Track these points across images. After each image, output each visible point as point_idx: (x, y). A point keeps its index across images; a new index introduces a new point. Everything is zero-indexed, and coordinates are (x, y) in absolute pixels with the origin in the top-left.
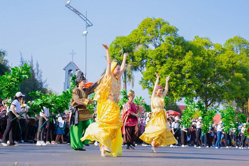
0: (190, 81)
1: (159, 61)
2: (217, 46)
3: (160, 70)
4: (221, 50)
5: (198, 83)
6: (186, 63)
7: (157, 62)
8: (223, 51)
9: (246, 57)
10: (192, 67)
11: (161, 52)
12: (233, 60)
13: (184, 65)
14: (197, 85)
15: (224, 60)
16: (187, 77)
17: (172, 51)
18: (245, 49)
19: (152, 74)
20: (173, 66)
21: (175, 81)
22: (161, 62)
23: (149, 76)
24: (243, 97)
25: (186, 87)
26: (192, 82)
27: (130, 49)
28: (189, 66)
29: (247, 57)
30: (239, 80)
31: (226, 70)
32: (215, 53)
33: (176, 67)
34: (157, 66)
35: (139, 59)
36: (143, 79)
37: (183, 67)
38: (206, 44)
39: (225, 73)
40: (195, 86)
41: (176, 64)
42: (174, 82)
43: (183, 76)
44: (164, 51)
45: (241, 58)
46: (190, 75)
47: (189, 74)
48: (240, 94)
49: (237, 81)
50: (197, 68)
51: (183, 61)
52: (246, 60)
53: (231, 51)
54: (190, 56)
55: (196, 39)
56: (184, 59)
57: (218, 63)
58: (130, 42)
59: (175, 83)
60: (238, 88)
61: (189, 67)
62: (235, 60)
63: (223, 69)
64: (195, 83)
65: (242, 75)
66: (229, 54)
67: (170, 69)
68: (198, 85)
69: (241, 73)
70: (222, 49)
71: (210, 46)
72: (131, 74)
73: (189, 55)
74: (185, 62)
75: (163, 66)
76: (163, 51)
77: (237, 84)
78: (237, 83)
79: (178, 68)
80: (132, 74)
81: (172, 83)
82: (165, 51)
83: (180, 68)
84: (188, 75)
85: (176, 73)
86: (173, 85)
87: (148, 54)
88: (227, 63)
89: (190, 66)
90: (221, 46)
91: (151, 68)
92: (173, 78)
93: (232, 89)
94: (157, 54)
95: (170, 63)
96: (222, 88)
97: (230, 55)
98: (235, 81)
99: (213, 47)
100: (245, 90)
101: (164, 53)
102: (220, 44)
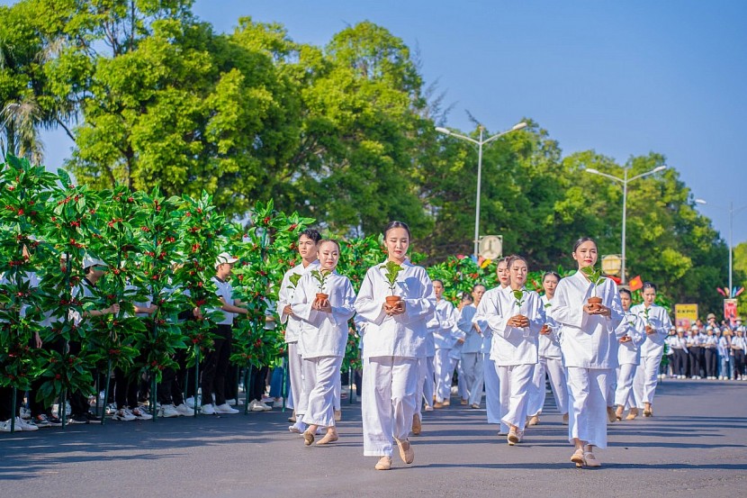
0: (231, 165)
1: (135, 99)
2: (307, 55)
3: (136, 126)
4: (321, 66)
5: (256, 171)
6: (219, 106)
7: (127, 100)
8: (326, 70)
9: (390, 90)
10: (238, 120)
11: (142, 68)
12: (355, 99)
13: (214, 111)
14: (251, 178)
15: (331, 97)
16: (223, 151)
17: (177, 67)
18: (391, 64)
19: (108, 137)
20: (180, 115)
21: (185, 165)
22: (141, 102)
23: (100, 143)
24: (382, 217)
25: (218, 184)
26: (237, 167)
27: (28, 50)
28: (228, 115)
29: (394, 88)
30: (372, 162)
31: (336, 129)
32: (302, 75)
33: (189, 116)
34: (124, 113)
35: (63, 90)
36: (77, 154)
37: (208, 118)
38: (276, 46)
39: (332, 140)
40: (245, 181)
41: (190, 106)
42: (181, 166)
43: (210, 149)
44: (149, 67)
45: (378, 90)
46: (233, 144)
47: (229, 142)
48: (378, 205)
49: (368, 165)
50: (253, 124)
51: (210, 101)
52: (392, 98)
53: (349, 68)
54: (232, 86)
55: (244, 27)
56: (215, 92)
57: (314, 106)
58: (25, 28)
59: (184, 170)
60: (371, 187)
61: (229, 119)
62: (360, 99)
63: (327, 127)
64: (245, 171)
65: (381, 146)
66: (342, 81)
67: (170, 124)
68: (255, 176)
69: (381, 141)
70: (323, 62)
71: (286, 53)
72: (31, 135)
73: (230, 82)
74: (216, 101)
75: (145, 112)
76: (147, 65)
77: (367, 176)
78: (365, 172)
79: (194, 120)
80: (34, 135)
81: (174, 168)
82: (153, 67)
83: (200, 120)
84: (226, 145)
85: (187, 138)
86: (177, 176)
87: (92, 73)
88: (340, 107)
89: (231, 117)
90: (321, 55)
91: (106, 120)
92: (177, 153)
93: (354, 190)
94: (129, 73)
95: (171, 103)
96: (322, 185)
97: (345, 82)
98: (361, 167)
99: (295, 56)
100: (391, 195)
101: (150, 72)
102: (316, 49)
